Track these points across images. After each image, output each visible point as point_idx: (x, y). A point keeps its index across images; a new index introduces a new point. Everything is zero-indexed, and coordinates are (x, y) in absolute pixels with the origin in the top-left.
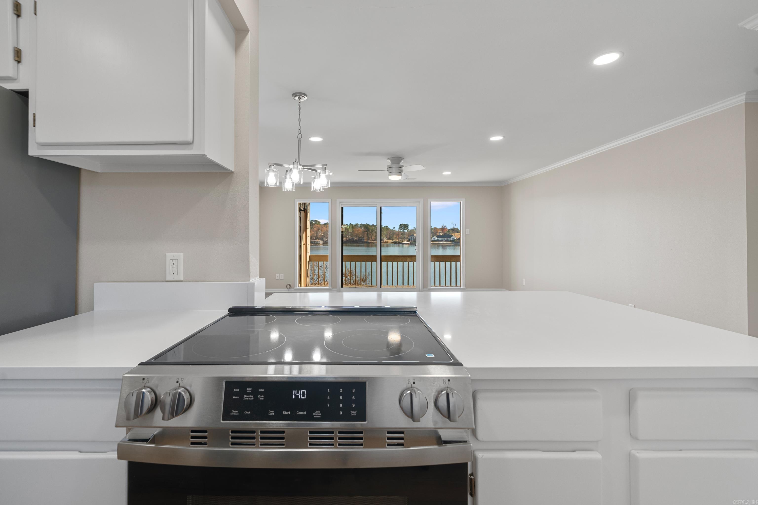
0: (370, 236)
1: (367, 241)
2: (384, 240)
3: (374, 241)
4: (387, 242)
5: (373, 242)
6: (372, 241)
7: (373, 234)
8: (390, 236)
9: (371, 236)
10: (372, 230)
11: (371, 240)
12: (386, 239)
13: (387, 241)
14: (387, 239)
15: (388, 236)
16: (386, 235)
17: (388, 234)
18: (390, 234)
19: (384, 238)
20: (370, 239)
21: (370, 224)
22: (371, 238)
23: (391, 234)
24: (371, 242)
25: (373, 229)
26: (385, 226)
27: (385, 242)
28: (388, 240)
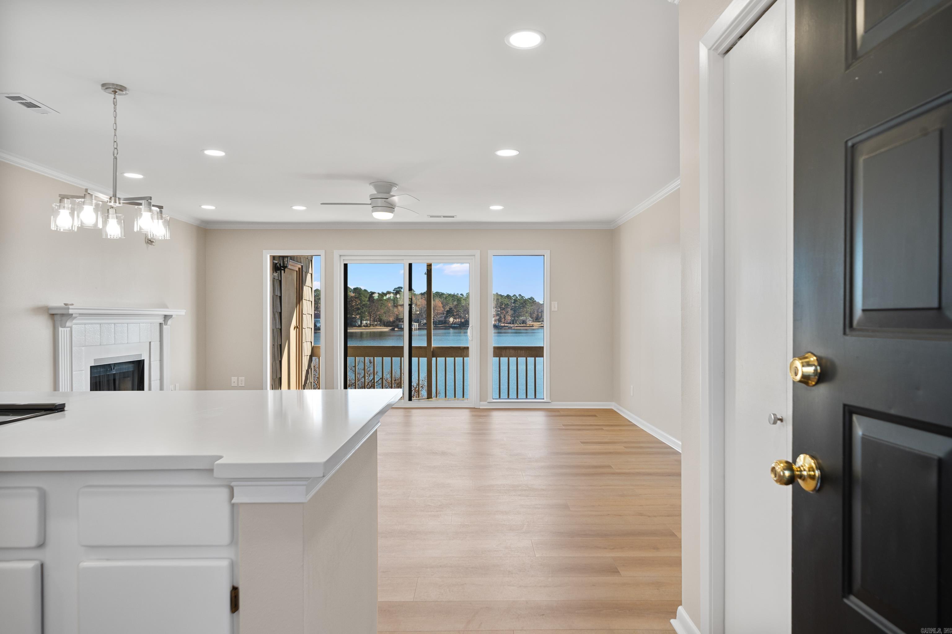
0: (502, 316)
1: (497, 324)
2: (528, 323)
3: (510, 325)
4: (533, 327)
5: (507, 326)
6: (506, 323)
7: (508, 312)
8: (538, 315)
9: (504, 315)
10: (505, 304)
11: (504, 323)
12: (530, 320)
13: (532, 323)
14: (533, 321)
15: (535, 316)
16: (531, 314)
17: (534, 313)
18: (538, 312)
19: (527, 319)
20: (503, 320)
21: (502, 295)
22: (505, 318)
23: (540, 312)
24: (505, 326)
25: (508, 302)
26: (530, 297)
27: (528, 325)
28: (535, 322)
